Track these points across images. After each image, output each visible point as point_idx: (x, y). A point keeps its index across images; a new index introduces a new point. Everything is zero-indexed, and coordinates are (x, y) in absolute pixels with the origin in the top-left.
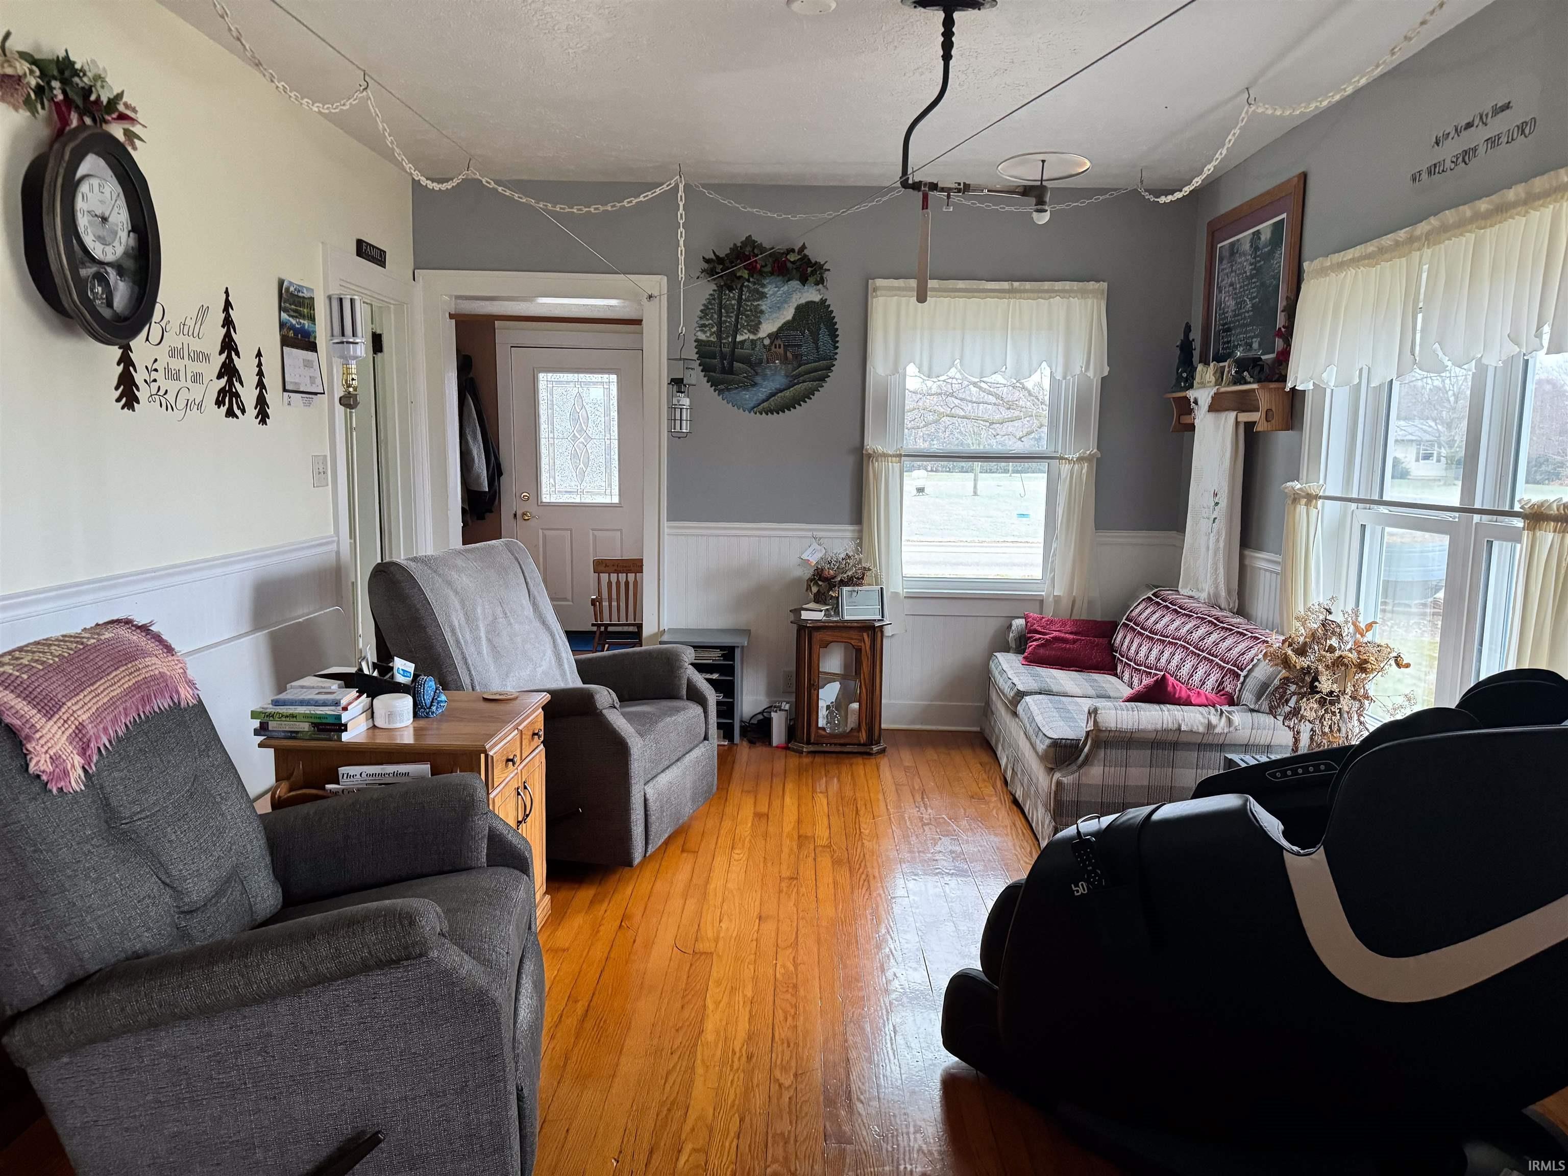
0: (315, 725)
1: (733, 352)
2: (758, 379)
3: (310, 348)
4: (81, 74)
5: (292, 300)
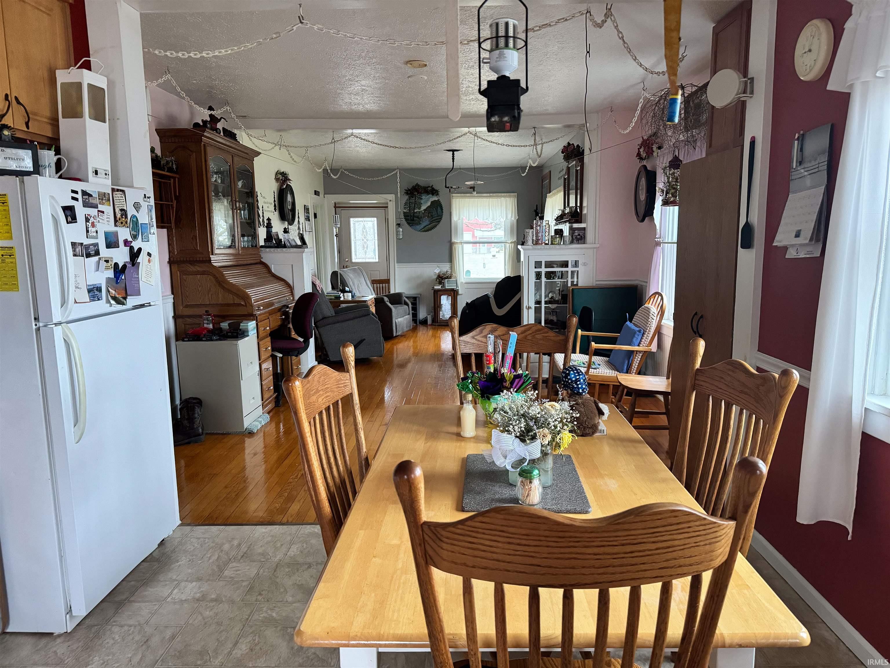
0: (335, 297)
1: (414, 215)
2: (421, 222)
3: (309, 220)
4: (286, 174)
5: (306, 209)
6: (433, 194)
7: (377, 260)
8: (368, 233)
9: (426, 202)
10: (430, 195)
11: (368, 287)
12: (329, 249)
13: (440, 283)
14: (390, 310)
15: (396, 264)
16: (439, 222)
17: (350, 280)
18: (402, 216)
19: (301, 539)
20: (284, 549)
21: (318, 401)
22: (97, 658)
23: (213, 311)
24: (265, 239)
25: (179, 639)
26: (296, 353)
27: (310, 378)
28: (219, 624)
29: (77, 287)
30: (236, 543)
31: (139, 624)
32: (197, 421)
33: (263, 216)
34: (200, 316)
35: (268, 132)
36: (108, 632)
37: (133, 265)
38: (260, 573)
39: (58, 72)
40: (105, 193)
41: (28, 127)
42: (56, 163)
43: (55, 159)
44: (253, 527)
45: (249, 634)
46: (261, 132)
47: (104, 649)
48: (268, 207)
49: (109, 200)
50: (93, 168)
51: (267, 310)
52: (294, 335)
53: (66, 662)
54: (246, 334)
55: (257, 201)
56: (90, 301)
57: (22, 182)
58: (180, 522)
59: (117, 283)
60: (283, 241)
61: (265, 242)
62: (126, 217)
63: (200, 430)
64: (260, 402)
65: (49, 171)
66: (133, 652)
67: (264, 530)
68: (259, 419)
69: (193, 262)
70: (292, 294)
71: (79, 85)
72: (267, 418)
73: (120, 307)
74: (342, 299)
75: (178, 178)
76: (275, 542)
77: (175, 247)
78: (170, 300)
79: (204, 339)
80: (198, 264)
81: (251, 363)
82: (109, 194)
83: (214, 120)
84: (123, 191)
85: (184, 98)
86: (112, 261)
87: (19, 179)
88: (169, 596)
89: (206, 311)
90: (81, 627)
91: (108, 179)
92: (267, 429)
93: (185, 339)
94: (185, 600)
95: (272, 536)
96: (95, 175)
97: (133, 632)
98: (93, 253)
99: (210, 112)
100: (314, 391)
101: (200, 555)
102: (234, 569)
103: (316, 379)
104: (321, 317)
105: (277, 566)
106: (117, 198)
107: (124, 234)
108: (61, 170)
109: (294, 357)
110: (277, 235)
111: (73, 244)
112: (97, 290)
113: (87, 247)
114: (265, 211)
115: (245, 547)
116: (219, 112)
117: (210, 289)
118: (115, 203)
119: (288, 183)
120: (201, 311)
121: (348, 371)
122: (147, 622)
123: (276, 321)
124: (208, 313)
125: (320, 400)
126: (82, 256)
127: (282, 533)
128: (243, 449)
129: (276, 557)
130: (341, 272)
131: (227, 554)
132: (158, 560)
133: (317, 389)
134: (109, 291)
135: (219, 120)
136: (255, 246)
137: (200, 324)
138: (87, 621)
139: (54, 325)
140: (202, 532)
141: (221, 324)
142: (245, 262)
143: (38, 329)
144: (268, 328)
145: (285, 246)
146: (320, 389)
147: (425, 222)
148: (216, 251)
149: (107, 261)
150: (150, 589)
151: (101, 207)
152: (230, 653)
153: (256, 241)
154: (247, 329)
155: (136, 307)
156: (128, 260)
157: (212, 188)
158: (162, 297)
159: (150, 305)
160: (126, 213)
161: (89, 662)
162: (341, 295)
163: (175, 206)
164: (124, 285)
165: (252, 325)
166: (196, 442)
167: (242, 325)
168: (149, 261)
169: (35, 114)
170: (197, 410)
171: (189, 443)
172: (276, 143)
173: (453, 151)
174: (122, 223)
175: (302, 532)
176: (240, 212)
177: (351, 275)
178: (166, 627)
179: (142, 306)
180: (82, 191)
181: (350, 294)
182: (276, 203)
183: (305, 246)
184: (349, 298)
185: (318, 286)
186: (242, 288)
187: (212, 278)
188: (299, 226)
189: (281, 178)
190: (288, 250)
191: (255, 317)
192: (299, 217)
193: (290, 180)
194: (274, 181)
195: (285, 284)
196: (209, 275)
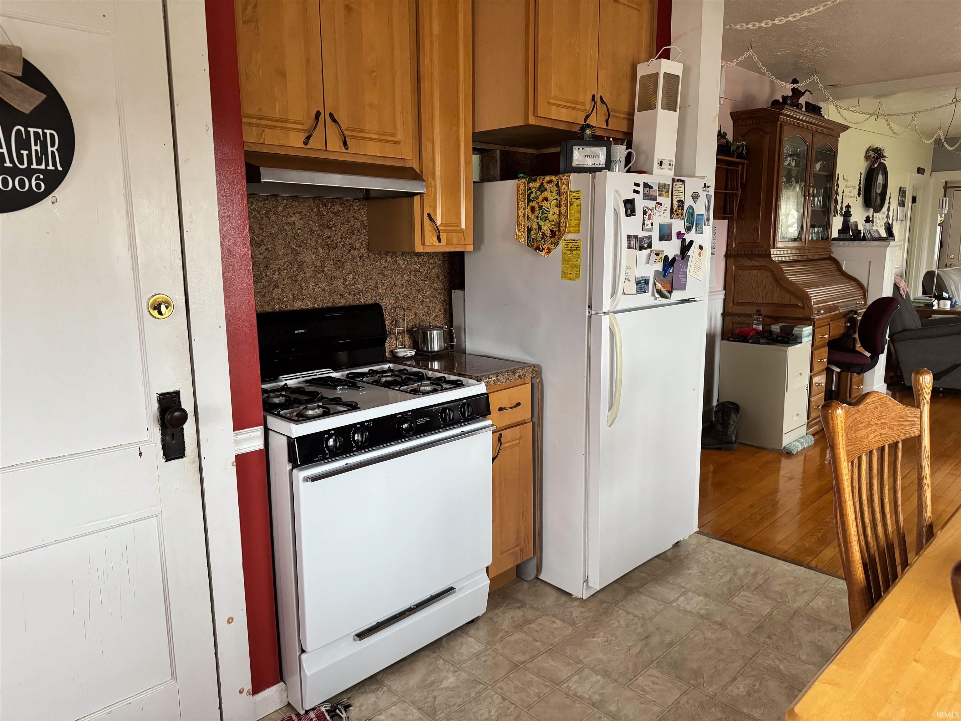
0: (925, 305)
3: (904, 206)
4: (880, 150)
5: (902, 192)
12: (927, 241)
17: (952, 283)
19: (830, 593)
20: (806, 597)
21: (867, 437)
22: (602, 634)
23: (765, 311)
24: (839, 230)
25: (676, 649)
26: (859, 369)
27: (861, 406)
28: (719, 651)
29: (627, 279)
30: (752, 570)
31: (643, 618)
32: (732, 428)
33: (842, 203)
34: (750, 316)
35: (863, 101)
36: (616, 614)
37: (683, 258)
38: (773, 613)
39: (639, 66)
40: (665, 184)
41: (607, 125)
42: (626, 158)
43: (625, 153)
44: (776, 560)
45: (749, 676)
46: (855, 101)
47: (609, 628)
48: (850, 192)
49: (668, 191)
50: (658, 159)
51: (828, 315)
52: (859, 347)
53: (578, 626)
54: (799, 340)
55: (838, 185)
56: (637, 293)
57: (594, 178)
58: (697, 529)
59: (664, 276)
60: (862, 232)
61: (839, 233)
62: (683, 209)
63: (734, 438)
64: (805, 421)
65: (619, 165)
66: (633, 643)
67: (786, 567)
68: (801, 440)
69: (750, 256)
70: (865, 297)
71: (656, 76)
72: (811, 440)
73: (664, 301)
74: (935, 308)
75: (747, 164)
76: (797, 585)
77: (734, 239)
78: (721, 296)
79: (750, 341)
80: (755, 258)
81: (801, 374)
82: (669, 185)
83: (797, 93)
84: (683, 181)
85: (764, 74)
86: (662, 254)
87: (592, 176)
88: (675, 600)
89: (758, 311)
90: (594, 599)
91: (672, 169)
92: (809, 453)
93: (731, 339)
94: (690, 612)
95: (795, 578)
96: (659, 167)
97: (636, 623)
98: (645, 245)
99: (792, 86)
100: (863, 424)
101: (711, 570)
102: (745, 598)
103: (869, 409)
104: (900, 329)
105: (795, 613)
106: (677, 189)
107: (678, 225)
108: (630, 162)
109: (855, 375)
110: (856, 225)
111: (629, 237)
112: (645, 283)
113: (641, 240)
114: (846, 196)
115: (761, 579)
116: (804, 84)
117: (765, 286)
118: (674, 194)
119: (882, 161)
120: (752, 310)
121: (919, 406)
122: (651, 619)
123: (839, 328)
124: (759, 313)
125: (872, 436)
126: (635, 249)
127: (807, 578)
128: (778, 470)
129: (795, 602)
130: (941, 274)
131: (740, 579)
132: (669, 560)
133: (869, 422)
134: (655, 284)
135: (803, 94)
136: (826, 238)
137: (749, 324)
138: (600, 596)
139: (603, 314)
140: (719, 547)
141: (772, 326)
142: (811, 257)
143: (590, 317)
144: (827, 336)
145: (864, 239)
146: (873, 422)
148: (779, 244)
149: (657, 254)
150: (658, 587)
151: (659, 200)
152: (725, 687)
153: (828, 233)
154: (802, 334)
155: (680, 302)
156: (678, 252)
157: (783, 172)
158: (709, 292)
159: (695, 301)
160: (683, 204)
161: (595, 634)
162: (935, 303)
163: (739, 195)
164: (671, 279)
165: (807, 330)
166: (727, 449)
167: (796, 330)
168: (700, 254)
169: (616, 111)
170: (733, 416)
171: (720, 449)
172: (872, 112)
174: (678, 215)
175: (832, 585)
176: (814, 200)
177: (955, 277)
178: (667, 631)
179: (687, 301)
180: (645, 183)
181: (949, 302)
182: (861, 186)
183: (893, 238)
184: (946, 307)
185: (903, 289)
186: (802, 288)
187: (769, 274)
188: (888, 213)
189: (873, 155)
190: (868, 243)
191: (813, 322)
192: (889, 203)
193: (885, 157)
194: (863, 159)
195: (858, 285)
196: (766, 270)
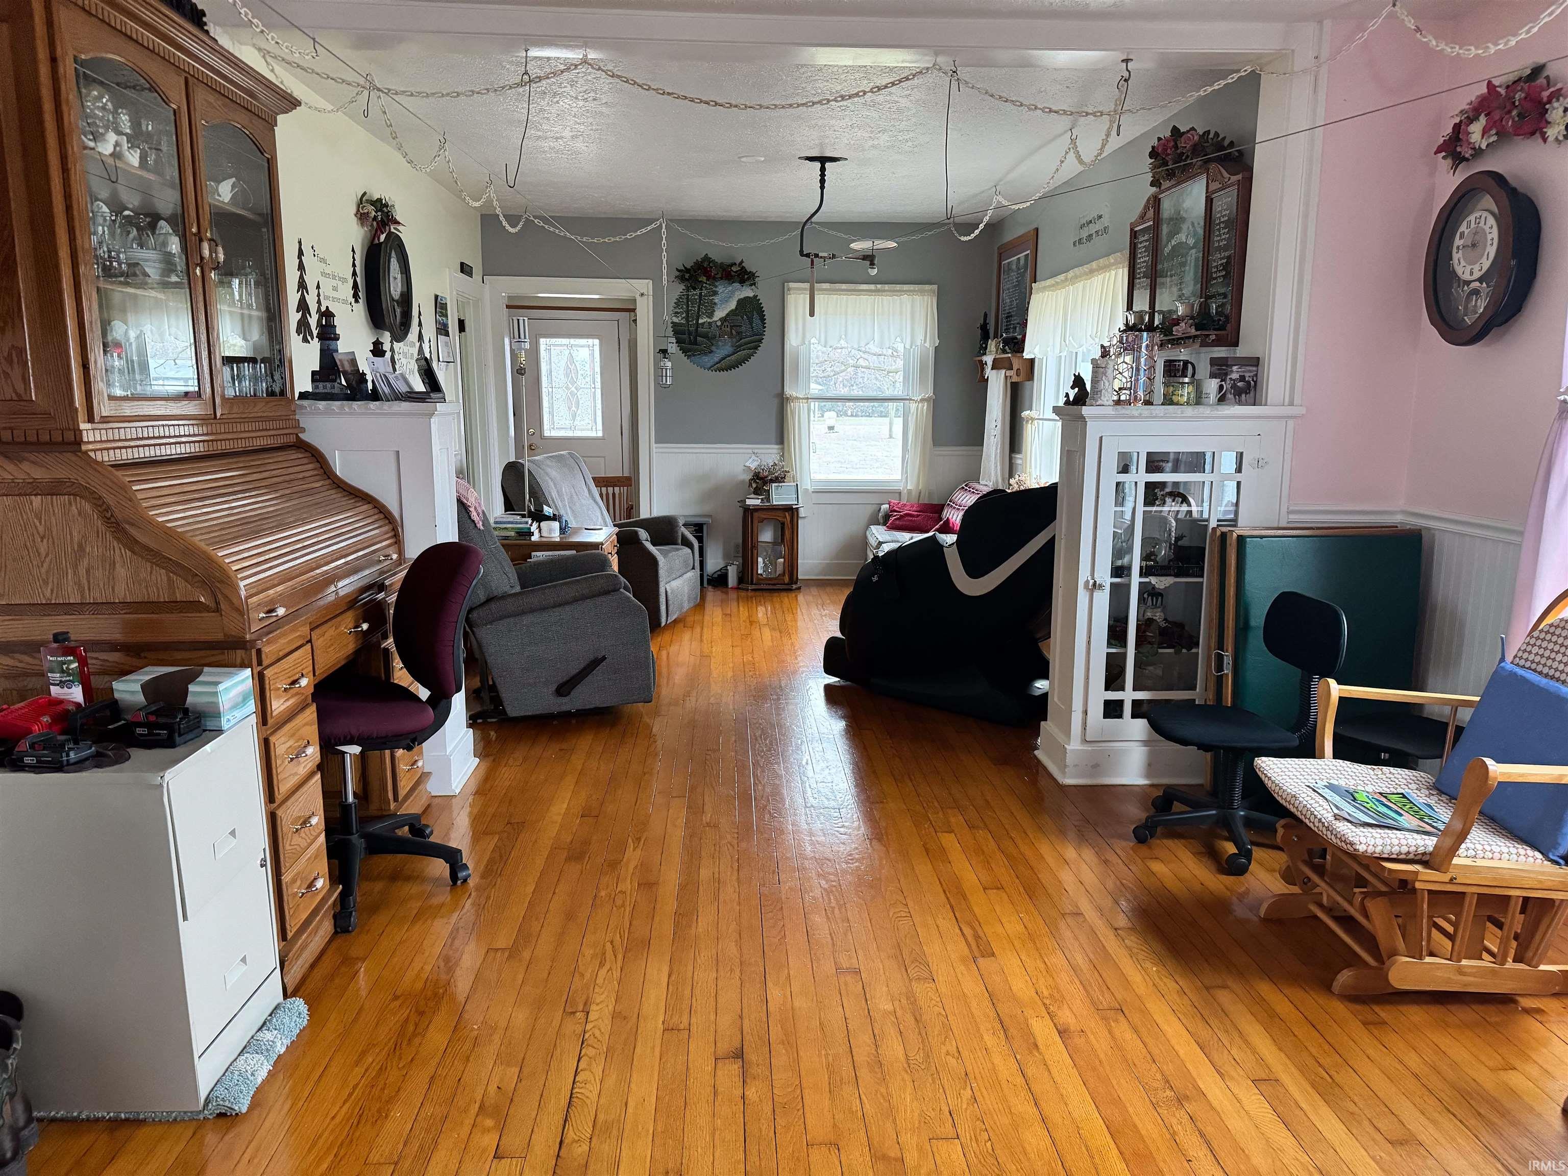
0: (517, 533)
1: (697, 330)
2: (713, 348)
3: (447, 334)
4: (386, 205)
5: (440, 306)
6: (742, 282)
7: (600, 434)
8: (580, 372)
9: (726, 300)
10: (737, 285)
11: (595, 501)
13: (757, 492)
14: (654, 562)
15: (654, 445)
16: (756, 348)
17: (551, 484)
18: (670, 332)
23: (87, 630)
24: (314, 373)
26: (408, 737)
48: (335, 289)
51: (301, 613)
54: (210, 724)
60: (369, 378)
61: (313, 381)
64: (272, 957)
68: (265, 1034)
70: (398, 544)
72: (296, 1019)
74: (535, 538)
80: (32, 457)
89: (58, 635)
104: (483, 598)
109: (401, 751)
110: (353, 362)
114: (325, 296)
117: (81, 547)
119: (394, 231)
123: (338, 644)
124: (66, 642)
130: (532, 465)
136: (279, 393)
141: (117, 683)
142: (240, 445)
144: (305, 679)
145: (375, 396)
147: (723, 349)
148: (115, 408)
153: (284, 379)
154: (216, 705)
162: (534, 527)
165: (237, 685)
167: (196, 693)
173: (823, 160)
177: (553, 473)
181: (556, 525)
182: (358, 280)
183: (441, 395)
184: (553, 535)
185: (475, 508)
186: (203, 545)
187: (87, 507)
188: (421, 346)
189: (374, 213)
190: (386, 406)
191: (254, 652)
192: (420, 324)
193: (399, 223)
194: (353, 221)
195: (376, 511)
196: (75, 495)
